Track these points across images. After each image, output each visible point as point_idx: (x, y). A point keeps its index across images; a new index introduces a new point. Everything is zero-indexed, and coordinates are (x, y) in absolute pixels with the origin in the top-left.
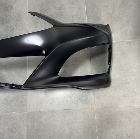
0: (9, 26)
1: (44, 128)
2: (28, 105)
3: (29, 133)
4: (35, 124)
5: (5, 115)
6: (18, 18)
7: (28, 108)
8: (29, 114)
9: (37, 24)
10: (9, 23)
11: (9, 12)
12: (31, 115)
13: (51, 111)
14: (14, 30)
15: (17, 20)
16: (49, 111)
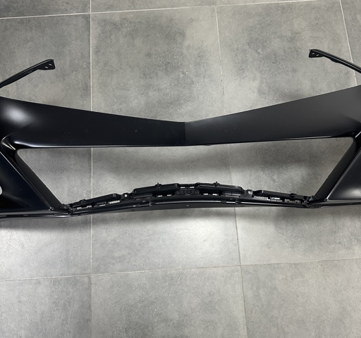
0: (182, 76)
1: (282, 302)
2: (240, 251)
3: (250, 312)
4: (262, 292)
5: (191, 273)
7: (241, 256)
8: (245, 270)
9: (243, 72)
10: (181, 70)
11: (178, 46)
12: (250, 273)
13: (295, 264)
14: (193, 86)
15: (199, 64)
16: (291, 264)
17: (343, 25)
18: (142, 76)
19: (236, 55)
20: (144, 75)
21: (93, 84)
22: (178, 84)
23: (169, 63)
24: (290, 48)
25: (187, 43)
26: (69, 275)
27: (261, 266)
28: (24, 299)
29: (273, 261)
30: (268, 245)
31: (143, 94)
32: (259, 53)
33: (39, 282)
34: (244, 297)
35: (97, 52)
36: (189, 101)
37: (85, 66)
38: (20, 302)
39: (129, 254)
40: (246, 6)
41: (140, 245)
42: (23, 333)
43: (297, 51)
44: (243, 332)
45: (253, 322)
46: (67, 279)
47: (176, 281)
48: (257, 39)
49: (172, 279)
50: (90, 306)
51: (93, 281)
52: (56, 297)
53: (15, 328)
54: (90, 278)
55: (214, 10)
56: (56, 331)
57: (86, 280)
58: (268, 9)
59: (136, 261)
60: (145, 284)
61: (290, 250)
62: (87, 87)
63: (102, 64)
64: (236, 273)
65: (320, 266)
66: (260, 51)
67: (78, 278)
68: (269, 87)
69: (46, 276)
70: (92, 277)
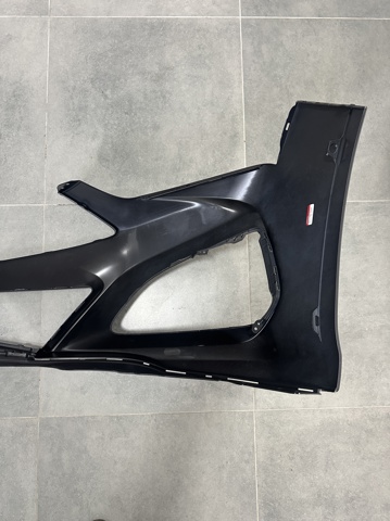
17: (239, 61)
19: (72, 98)
24: (154, 91)
29: (87, 413)
30: (82, 388)
32: (106, 97)
40: (96, 20)
43: (164, 97)
44: (32, 511)
45: (47, 497)
48: (106, 74)
55: (45, 23)
58: (129, 27)
61: (114, 396)
65: (153, 421)
66: (108, 93)
68: (116, 151)
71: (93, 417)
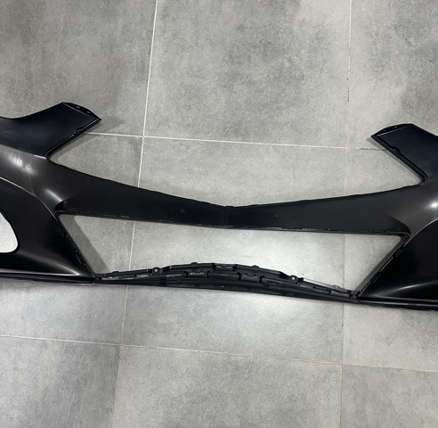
0: (287, 65)
2: (344, 342)
4: (369, 408)
5: (267, 364)
6: (316, 41)
7: (344, 350)
8: (348, 372)
9: (383, 70)
10: (287, 56)
11: (287, 18)
12: (355, 376)
13: (424, 373)
14: (303, 82)
15: (316, 50)
16: (418, 373)
18: (227, 58)
19: (375, 43)
20: (231, 57)
21: (154, 63)
22: (280, 76)
23: (270, 43)
25: (301, 16)
26: (89, 340)
27: (373, 369)
28: (22, 365)
29: (391, 365)
30: (387, 339)
31: (225, 86)
32: (410, 44)
33: (45, 345)
34: (342, 412)
35: (164, 17)
36: (293, 105)
37: (144, 35)
38: (16, 369)
39: (179, 322)
41: (195, 311)
42: (15, 414)
46: (86, 347)
47: (243, 373)
49: (237, 368)
50: (114, 389)
51: (123, 354)
52: (68, 369)
53: (5, 406)
54: (118, 350)
56: (63, 417)
57: (113, 351)
59: (187, 335)
60: (197, 370)
61: (421, 350)
62: (143, 67)
63: (170, 35)
64: (333, 375)
66: (412, 40)
67: (101, 347)
69: (56, 338)
70: (122, 348)
71: (399, 370)
